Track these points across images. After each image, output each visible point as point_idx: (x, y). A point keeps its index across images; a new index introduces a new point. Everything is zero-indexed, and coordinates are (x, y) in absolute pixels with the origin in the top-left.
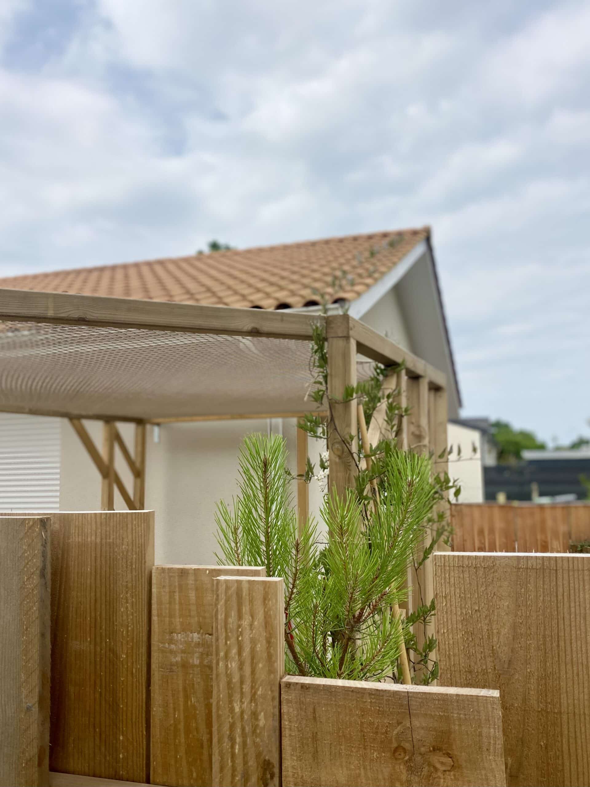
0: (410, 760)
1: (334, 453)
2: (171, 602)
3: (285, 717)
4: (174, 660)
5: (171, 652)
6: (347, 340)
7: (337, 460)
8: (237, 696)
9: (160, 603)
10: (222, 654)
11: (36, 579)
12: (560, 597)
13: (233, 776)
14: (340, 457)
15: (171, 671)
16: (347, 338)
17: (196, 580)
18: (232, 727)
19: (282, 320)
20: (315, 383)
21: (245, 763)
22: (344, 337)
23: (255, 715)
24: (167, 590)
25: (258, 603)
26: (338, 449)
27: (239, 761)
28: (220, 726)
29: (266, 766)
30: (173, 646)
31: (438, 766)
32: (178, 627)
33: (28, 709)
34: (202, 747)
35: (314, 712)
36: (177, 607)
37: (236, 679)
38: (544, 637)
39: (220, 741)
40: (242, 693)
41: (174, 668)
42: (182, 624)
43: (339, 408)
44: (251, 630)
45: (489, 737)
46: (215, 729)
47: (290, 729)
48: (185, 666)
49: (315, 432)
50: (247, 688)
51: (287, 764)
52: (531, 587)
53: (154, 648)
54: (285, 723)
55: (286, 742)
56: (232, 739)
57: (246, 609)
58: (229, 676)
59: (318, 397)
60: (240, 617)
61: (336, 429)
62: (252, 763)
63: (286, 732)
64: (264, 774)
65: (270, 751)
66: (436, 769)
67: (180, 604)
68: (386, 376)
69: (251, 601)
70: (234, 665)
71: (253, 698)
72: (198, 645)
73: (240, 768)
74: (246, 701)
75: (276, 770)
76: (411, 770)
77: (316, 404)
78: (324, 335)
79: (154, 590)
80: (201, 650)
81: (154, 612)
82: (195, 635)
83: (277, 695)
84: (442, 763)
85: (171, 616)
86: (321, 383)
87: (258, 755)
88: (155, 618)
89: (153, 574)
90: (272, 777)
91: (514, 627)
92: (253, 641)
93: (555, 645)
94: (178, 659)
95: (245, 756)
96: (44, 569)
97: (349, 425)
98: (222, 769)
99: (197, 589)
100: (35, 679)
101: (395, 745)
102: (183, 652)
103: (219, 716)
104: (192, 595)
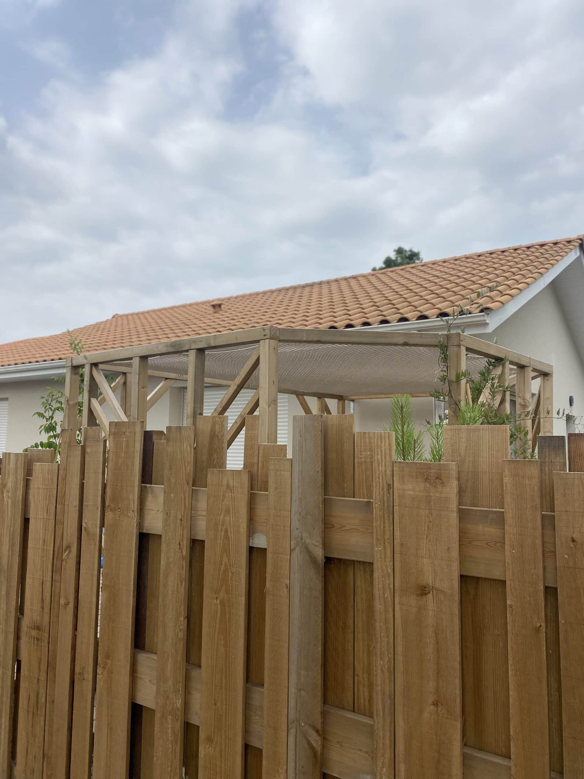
0: (430, 482)
1: (451, 410)
2: (361, 442)
3: (394, 471)
4: (362, 460)
5: (361, 458)
6: (459, 347)
7: (453, 414)
8: (380, 466)
9: (357, 442)
10: (376, 454)
11: (320, 433)
12: (480, 438)
13: (379, 489)
14: (454, 412)
15: (361, 464)
16: (459, 346)
17: (369, 435)
18: (379, 474)
19: (421, 337)
20: (442, 371)
21: (383, 484)
22: (458, 345)
23: (385, 471)
24: (360, 438)
25: (387, 438)
26: (453, 408)
27: (381, 484)
28: (375, 474)
29: (389, 485)
30: (361, 456)
31: (438, 483)
32: (363, 450)
33: (318, 472)
34: (371, 486)
35: (403, 469)
36: (363, 444)
37: (380, 461)
38: (475, 450)
39: (375, 479)
40: (382, 465)
41: (362, 463)
42: (364, 449)
43: (454, 385)
44: (385, 446)
45: (452, 474)
46: (374, 475)
47: (396, 475)
48: (365, 462)
49: (439, 398)
50: (383, 463)
51: (395, 484)
52: (471, 434)
53: (355, 457)
54: (395, 473)
55: (395, 478)
56: (379, 478)
57: (383, 440)
58: (378, 460)
59: (443, 379)
60: (381, 442)
61: (452, 397)
62: (385, 484)
63: (395, 475)
64: (388, 488)
65: (390, 481)
66: (437, 484)
67: (364, 443)
68: (495, 366)
69: (385, 439)
70: (379, 457)
71: (385, 466)
72: (369, 455)
73: (381, 486)
74: (383, 467)
75: (392, 486)
76: (430, 484)
77: (442, 383)
78: (445, 344)
79: (355, 439)
80: (370, 457)
81: (356, 446)
82: (369, 452)
83: (392, 465)
84: (439, 482)
85: (361, 447)
86: (445, 371)
87: (387, 482)
88: (356, 448)
89: (355, 435)
90: (391, 488)
91: (466, 447)
92: (385, 450)
93: (478, 452)
94: (363, 460)
95: (383, 483)
96: (322, 430)
97: (459, 394)
98: (376, 487)
99: (369, 438)
100: (320, 463)
101: (426, 477)
102: (365, 457)
103: (375, 472)
104: (368, 440)
